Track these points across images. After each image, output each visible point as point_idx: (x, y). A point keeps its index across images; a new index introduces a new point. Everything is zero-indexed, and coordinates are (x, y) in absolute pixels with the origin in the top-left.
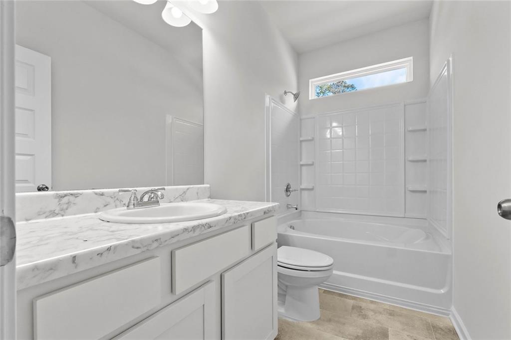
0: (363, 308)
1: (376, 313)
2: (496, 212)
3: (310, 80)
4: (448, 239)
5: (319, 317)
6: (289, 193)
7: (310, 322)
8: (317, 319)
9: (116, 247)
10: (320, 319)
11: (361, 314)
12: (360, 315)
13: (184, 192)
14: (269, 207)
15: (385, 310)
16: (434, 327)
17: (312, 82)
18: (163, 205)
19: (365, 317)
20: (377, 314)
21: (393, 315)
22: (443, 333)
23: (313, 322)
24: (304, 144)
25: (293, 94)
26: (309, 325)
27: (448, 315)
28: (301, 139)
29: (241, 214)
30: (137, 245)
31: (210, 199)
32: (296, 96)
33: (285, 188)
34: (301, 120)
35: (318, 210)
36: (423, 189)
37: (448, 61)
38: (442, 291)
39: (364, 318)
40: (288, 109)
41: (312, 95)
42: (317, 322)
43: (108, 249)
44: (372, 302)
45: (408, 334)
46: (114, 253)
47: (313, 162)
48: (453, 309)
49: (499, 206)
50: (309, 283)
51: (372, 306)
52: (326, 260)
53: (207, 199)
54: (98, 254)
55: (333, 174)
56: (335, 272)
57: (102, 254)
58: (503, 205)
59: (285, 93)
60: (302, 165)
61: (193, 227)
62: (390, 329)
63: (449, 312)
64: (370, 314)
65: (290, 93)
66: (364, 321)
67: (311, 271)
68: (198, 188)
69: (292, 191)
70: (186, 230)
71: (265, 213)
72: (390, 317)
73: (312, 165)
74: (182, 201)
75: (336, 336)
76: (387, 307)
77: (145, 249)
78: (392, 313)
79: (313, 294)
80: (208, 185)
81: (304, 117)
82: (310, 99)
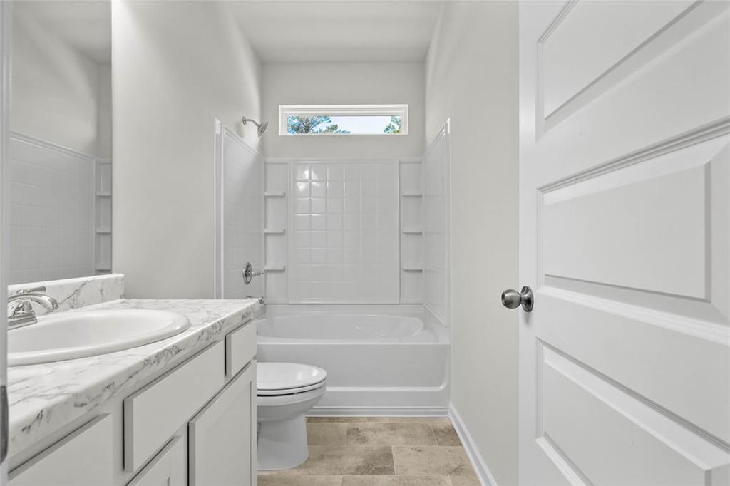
0: (360, 430)
1: (375, 432)
2: (501, 302)
3: (280, 106)
4: (446, 327)
5: (307, 457)
6: (249, 279)
7: (297, 468)
8: (305, 460)
9: (50, 411)
10: (309, 459)
11: (359, 437)
12: (357, 440)
13: (77, 291)
14: (248, 308)
15: (385, 425)
16: (435, 431)
17: (283, 110)
18: (43, 320)
19: (364, 440)
20: (377, 433)
21: (395, 429)
22: (444, 434)
23: (299, 467)
24: (270, 200)
25: (256, 124)
26: (295, 472)
27: (446, 413)
28: (266, 194)
29: (215, 324)
30: (81, 401)
31: (124, 300)
32: (262, 129)
33: (244, 270)
34: (266, 164)
35: (291, 302)
36: (418, 268)
37: (447, 124)
38: (442, 387)
39: (364, 442)
40: (248, 146)
41: (283, 131)
42: (305, 465)
43: (38, 417)
44: (369, 419)
45: (412, 447)
46: (48, 422)
47: (285, 230)
48: (451, 405)
49: (503, 296)
50: (294, 412)
51: (370, 424)
52: (315, 374)
53: (120, 300)
54: (23, 430)
55: (312, 248)
56: (328, 389)
57: (30, 427)
58: (506, 295)
59: (245, 120)
60: (267, 234)
61: (156, 356)
62: (393, 446)
63: (445, 410)
64: (369, 434)
65: (251, 122)
66: (363, 446)
67: (298, 393)
68: (103, 282)
69: (255, 275)
70: (147, 362)
71: (243, 317)
72: (391, 432)
73: (282, 234)
74: (73, 307)
75: (332, 476)
76: (387, 421)
77: (94, 403)
78: (393, 427)
79: (299, 426)
80: (121, 275)
81: (269, 160)
82: (280, 134)
